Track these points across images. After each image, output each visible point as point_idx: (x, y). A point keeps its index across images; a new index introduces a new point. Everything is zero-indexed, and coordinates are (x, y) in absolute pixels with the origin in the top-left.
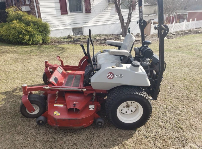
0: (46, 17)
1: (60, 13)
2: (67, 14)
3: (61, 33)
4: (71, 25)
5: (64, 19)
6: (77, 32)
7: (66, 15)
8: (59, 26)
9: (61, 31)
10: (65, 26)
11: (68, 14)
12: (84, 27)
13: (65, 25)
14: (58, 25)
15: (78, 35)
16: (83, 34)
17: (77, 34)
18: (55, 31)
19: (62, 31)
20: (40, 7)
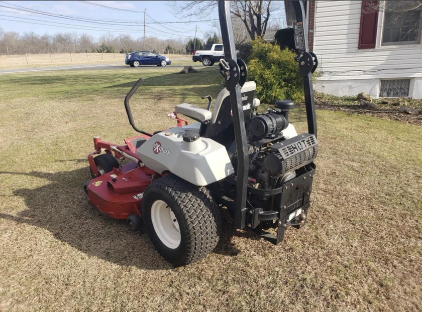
0: (322, 54)
1: (357, 45)
2: (374, 47)
3: (350, 87)
4: (377, 73)
5: (362, 59)
6: (394, 89)
7: (370, 50)
8: (346, 74)
9: (349, 84)
10: (362, 73)
11: (376, 48)
12: (414, 78)
13: (363, 71)
14: (345, 72)
15: (394, 95)
16: (410, 96)
17: (392, 93)
18: (336, 84)
19: (351, 83)
20: (316, 34)
